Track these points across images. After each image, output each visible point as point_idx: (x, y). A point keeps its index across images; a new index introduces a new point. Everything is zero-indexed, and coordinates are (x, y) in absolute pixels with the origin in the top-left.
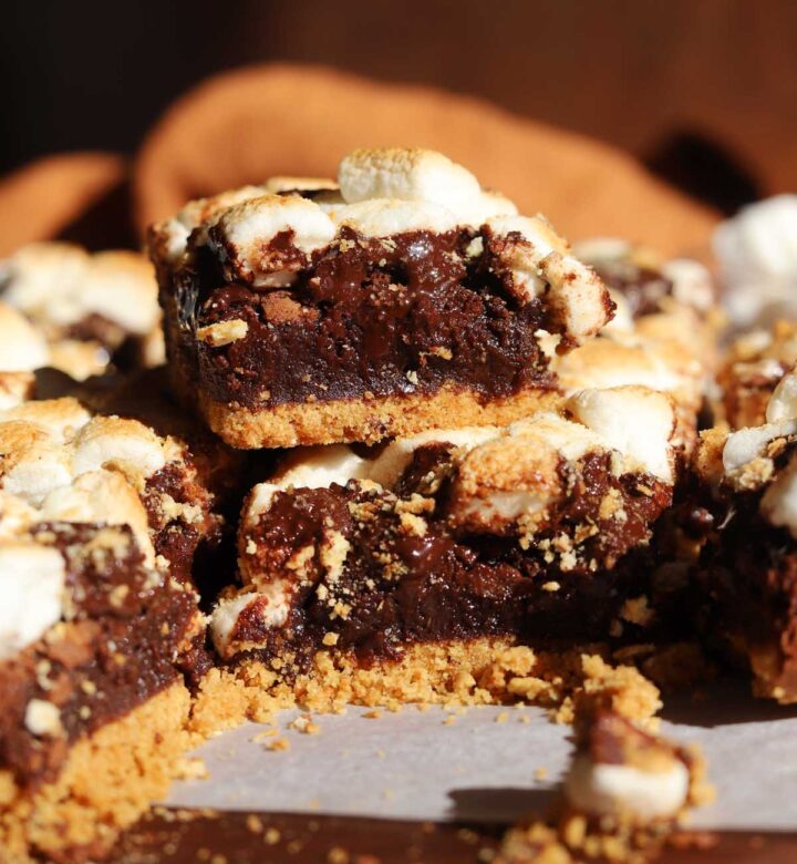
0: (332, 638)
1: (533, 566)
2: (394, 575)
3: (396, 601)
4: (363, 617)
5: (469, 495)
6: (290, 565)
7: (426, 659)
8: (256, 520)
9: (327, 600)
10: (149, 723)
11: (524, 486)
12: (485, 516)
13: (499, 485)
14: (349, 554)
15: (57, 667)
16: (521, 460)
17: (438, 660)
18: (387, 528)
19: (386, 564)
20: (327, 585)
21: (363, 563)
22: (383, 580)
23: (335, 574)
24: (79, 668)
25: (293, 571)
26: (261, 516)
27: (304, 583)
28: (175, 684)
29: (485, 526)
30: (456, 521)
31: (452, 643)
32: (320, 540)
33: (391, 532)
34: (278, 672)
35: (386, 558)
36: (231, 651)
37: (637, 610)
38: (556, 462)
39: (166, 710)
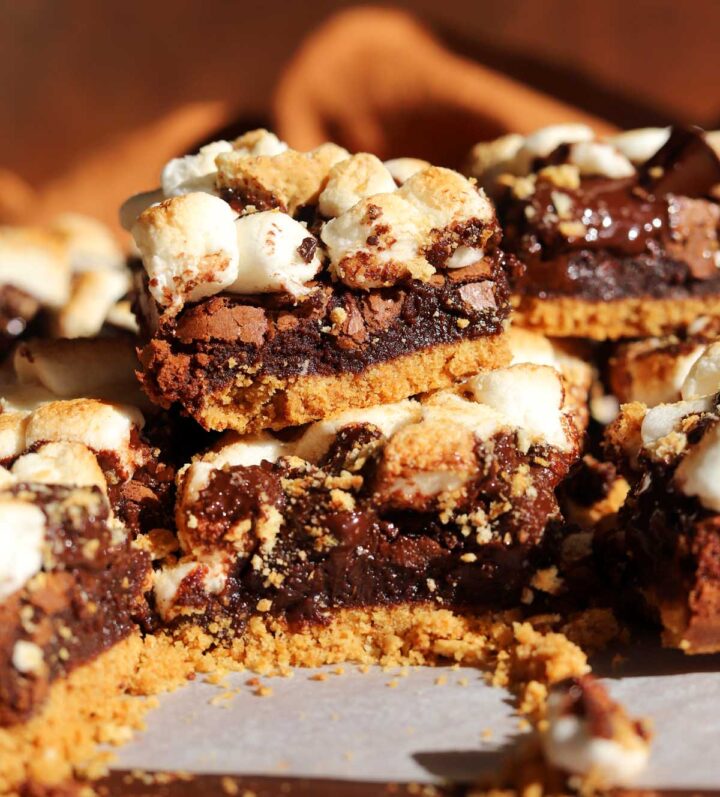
0: (265, 605)
1: (452, 539)
2: (324, 547)
3: (326, 571)
4: (294, 586)
5: (394, 475)
6: (228, 537)
7: (351, 623)
8: (196, 496)
9: (262, 570)
10: (113, 667)
11: (444, 467)
12: (408, 494)
13: (422, 466)
14: (282, 527)
15: (39, 613)
16: (441, 442)
17: (362, 625)
18: (318, 503)
19: (317, 537)
20: (261, 556)
21: (295, 535)
22: (314, 552)
23: (269, 546)
24: (58, 615)
25: (231, 543)
26: (200, 492)
27: (241, 554)
28: (133, 634)
29: (408, 503)
30: (381, 499)
31: (375, 608)
32: (256, 514)
33: (322, 508)
34: (215, 636)
35: (318, 531)
36: (172, 615)
37: (548, 580)
38: (474, 444)
39: (126, 657)
